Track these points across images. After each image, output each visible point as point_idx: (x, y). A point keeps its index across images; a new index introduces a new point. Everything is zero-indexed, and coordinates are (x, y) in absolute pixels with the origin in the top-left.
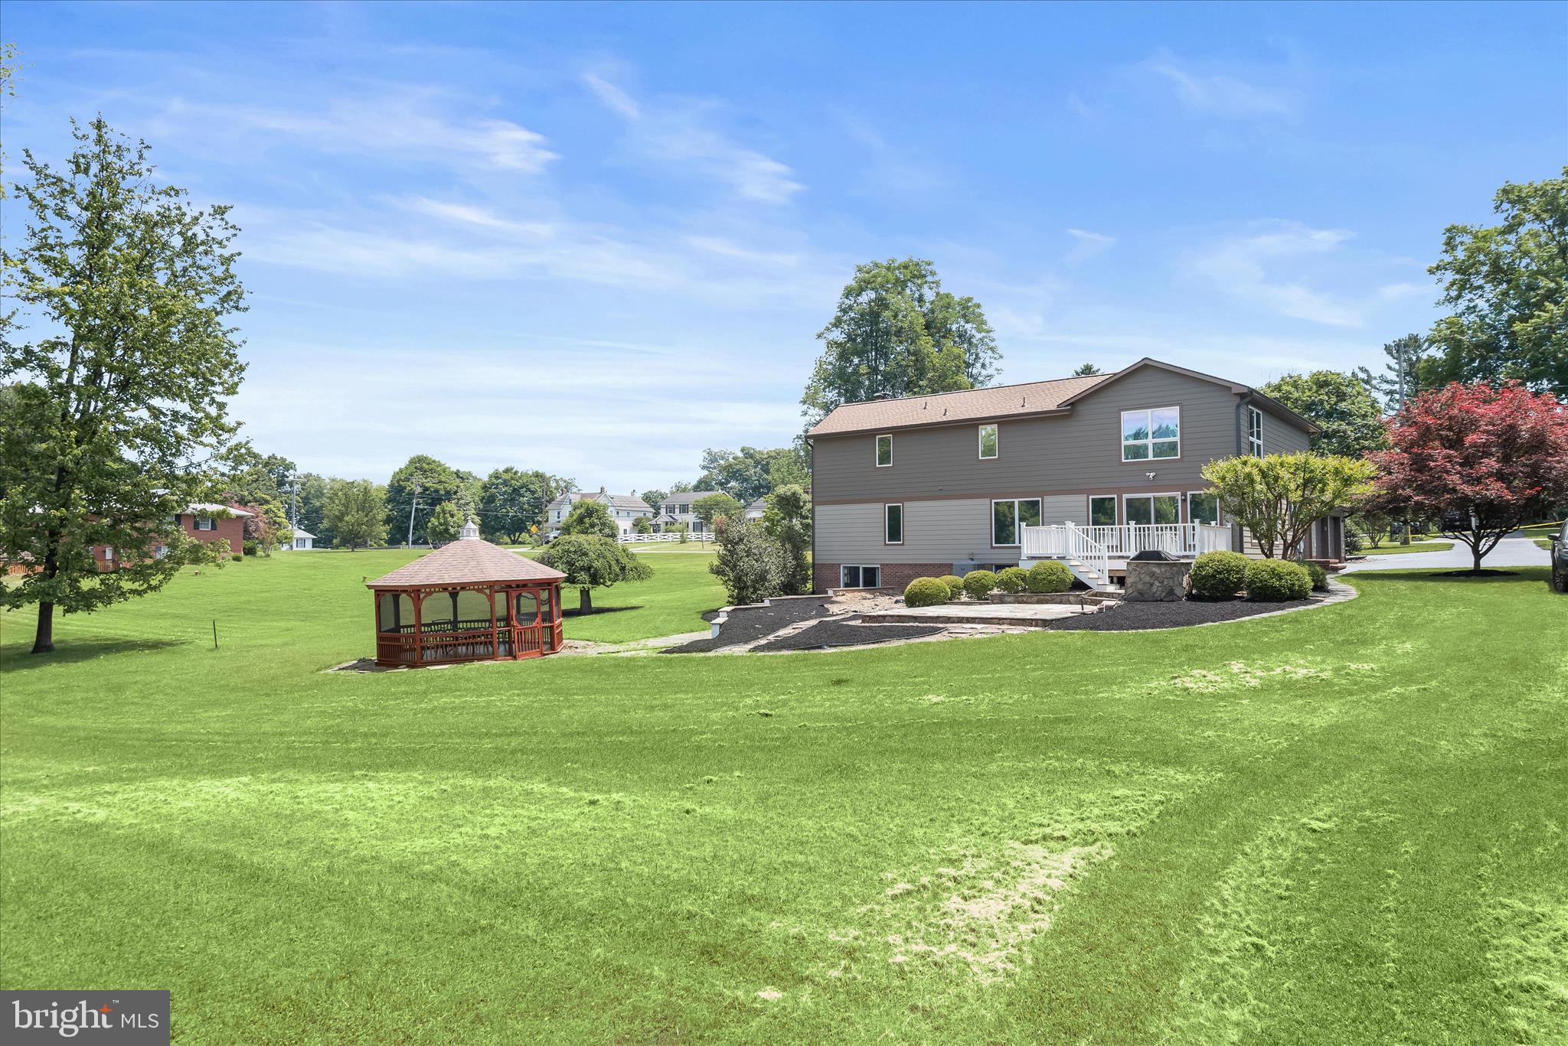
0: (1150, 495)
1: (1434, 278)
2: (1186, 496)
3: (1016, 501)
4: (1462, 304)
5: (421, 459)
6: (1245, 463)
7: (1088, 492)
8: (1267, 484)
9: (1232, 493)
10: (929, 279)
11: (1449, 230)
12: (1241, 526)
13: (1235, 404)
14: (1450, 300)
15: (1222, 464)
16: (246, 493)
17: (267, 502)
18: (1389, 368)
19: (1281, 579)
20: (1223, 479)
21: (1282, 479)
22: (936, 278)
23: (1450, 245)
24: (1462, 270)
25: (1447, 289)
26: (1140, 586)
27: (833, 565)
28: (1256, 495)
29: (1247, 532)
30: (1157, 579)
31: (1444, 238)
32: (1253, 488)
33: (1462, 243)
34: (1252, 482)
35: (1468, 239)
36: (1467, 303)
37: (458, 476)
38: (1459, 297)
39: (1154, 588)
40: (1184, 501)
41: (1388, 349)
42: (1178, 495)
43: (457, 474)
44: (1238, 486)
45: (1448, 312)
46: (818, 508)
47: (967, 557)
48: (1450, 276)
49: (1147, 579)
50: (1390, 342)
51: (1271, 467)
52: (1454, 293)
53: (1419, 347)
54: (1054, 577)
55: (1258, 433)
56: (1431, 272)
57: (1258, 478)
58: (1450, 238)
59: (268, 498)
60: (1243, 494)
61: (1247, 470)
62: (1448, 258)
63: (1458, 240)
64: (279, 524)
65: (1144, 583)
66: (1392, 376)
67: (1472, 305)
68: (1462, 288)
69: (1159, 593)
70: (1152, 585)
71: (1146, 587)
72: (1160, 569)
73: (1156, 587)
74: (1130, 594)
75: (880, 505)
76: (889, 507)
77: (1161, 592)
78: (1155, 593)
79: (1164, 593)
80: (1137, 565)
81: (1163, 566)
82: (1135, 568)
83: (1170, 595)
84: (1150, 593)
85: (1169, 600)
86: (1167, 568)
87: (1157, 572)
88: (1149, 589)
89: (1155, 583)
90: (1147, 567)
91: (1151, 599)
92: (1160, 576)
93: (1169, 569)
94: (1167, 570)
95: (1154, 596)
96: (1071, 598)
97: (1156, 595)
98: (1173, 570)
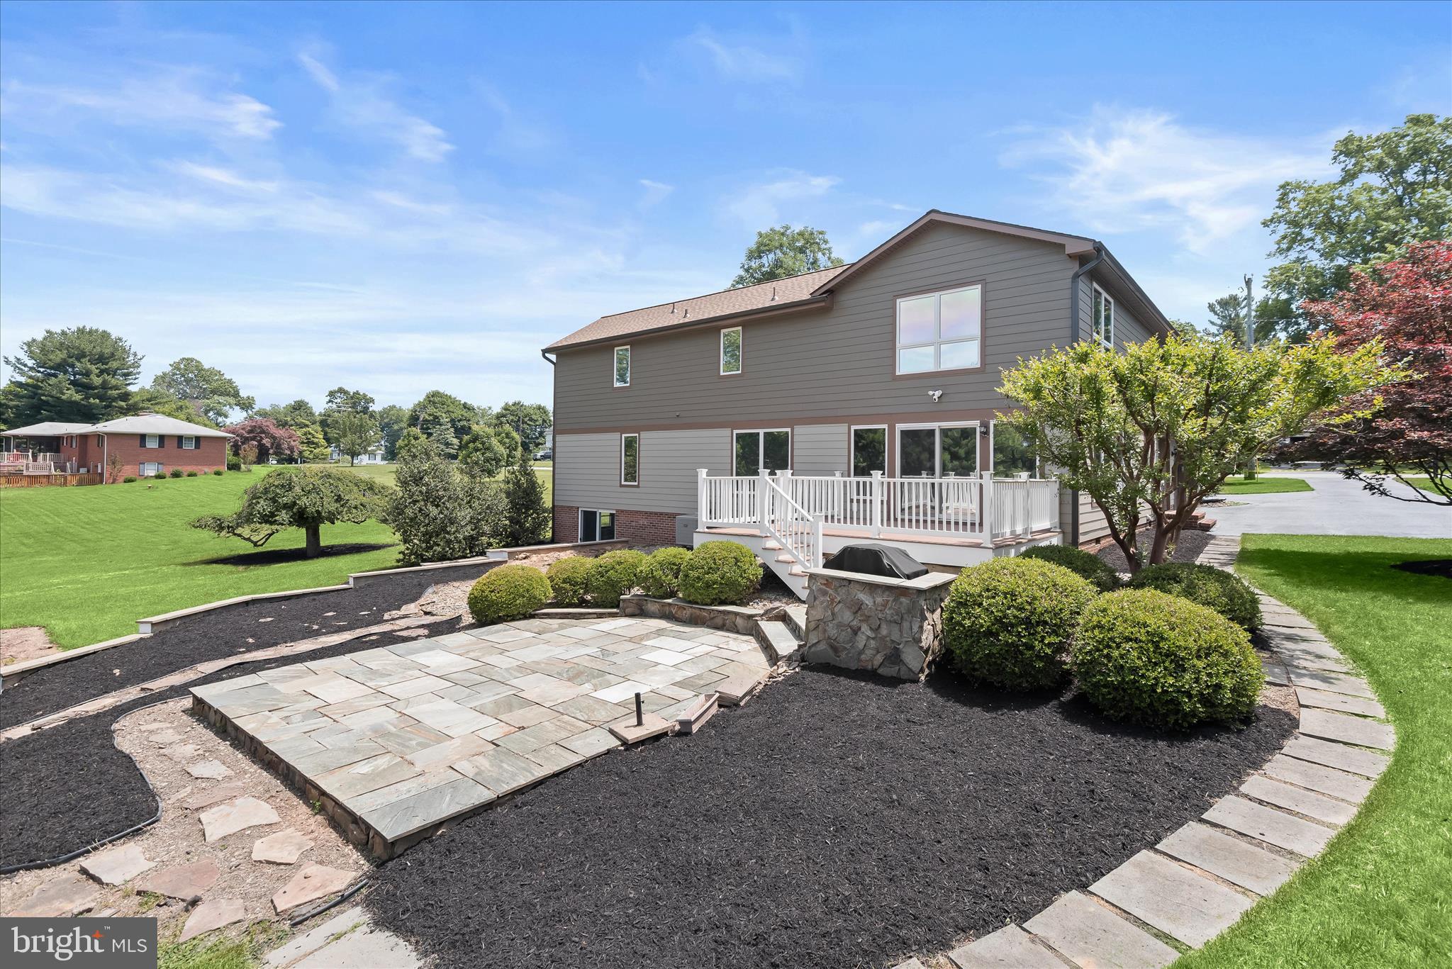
0: (934, 425)
1: (1268, 230)
2: (987, 427)
3: (761, 432)
4: (1293, 255)
5: (435, 394)
6: (1083, 358)
7: (850, 420)
8: (1128, 403)
9: (1053, 419)
10: (823, 246)
11: (1282, 187)
12: (1075, 490)
13: (1071, 273)
14: (1280, 251)
15: (1036, 366)
16: (289, 419)
17: (307, 426)
18: (1212, 323)
19: (1180, 668)
20: (1037, 392)
21: (1166, 391)
22: (828, 246)
23: (1283, 200)
24: (1295, 223)
25: (1278, 243)
26: (832, 632)
27: (570, 508)
28: (1105, 424)
29: (1085, 498)
30: (867, 619)
31: (1278, 195)
32: (1099, 409)
33: (1294, 199)
34: (1097, 396)
35: (1300, 195)
36: (1296, 255)
37: (465, 407)
38: (1289, 249)
39: (861, 641)
40: (985, 434)
41: (1211, 307)
42: (975, 424)
43: (465, 406)
44: (1068, 407)
45: (1280, 261)
46: (558, 438)
48: (1282, 229)
49: (847, 616)
50: (1213, 301)
51: (1141, 366)
52: (1284, 246)
53: (1239, 304)
54: (716, 576)
55: (1107, 331)
56: (1265, 224)
57: (1111, 389)
58: (1285, 194)
59: (307, 423)
60: (1079, 422)
61: (1087, 370)
62: (1280, 212)
63: (1291, 196)
64: (316, 444)
65: (840, 625)
66: (1214, 329)
67: (1301, 256)
68: (1293, 241)
69: (869, 653)
70: (856, 631)
71: (844, 636)
72: (874, 598)
73: (864, 637)
74: (814, 645)
75: (617, 435)
76: (626, 438)
77: (874, 652)
78: (862, 652)
79: (879, 659)
80: (827, 580)
81: (879, 591)
82: (824, 587)
83: (893, 664)
84: (853, 651)
85: (890, 675)
86: (888, 596)
87: (867, 602)
88: (850, 641)
89: (863, 629)
90: (846, 588)
91: (853, 666)
92: (873, 614)
93: (891, 599)
94: (888, 601)
95: (859, 660)
96: (739, 621)
97: (863, 657)
98: (901, 603)
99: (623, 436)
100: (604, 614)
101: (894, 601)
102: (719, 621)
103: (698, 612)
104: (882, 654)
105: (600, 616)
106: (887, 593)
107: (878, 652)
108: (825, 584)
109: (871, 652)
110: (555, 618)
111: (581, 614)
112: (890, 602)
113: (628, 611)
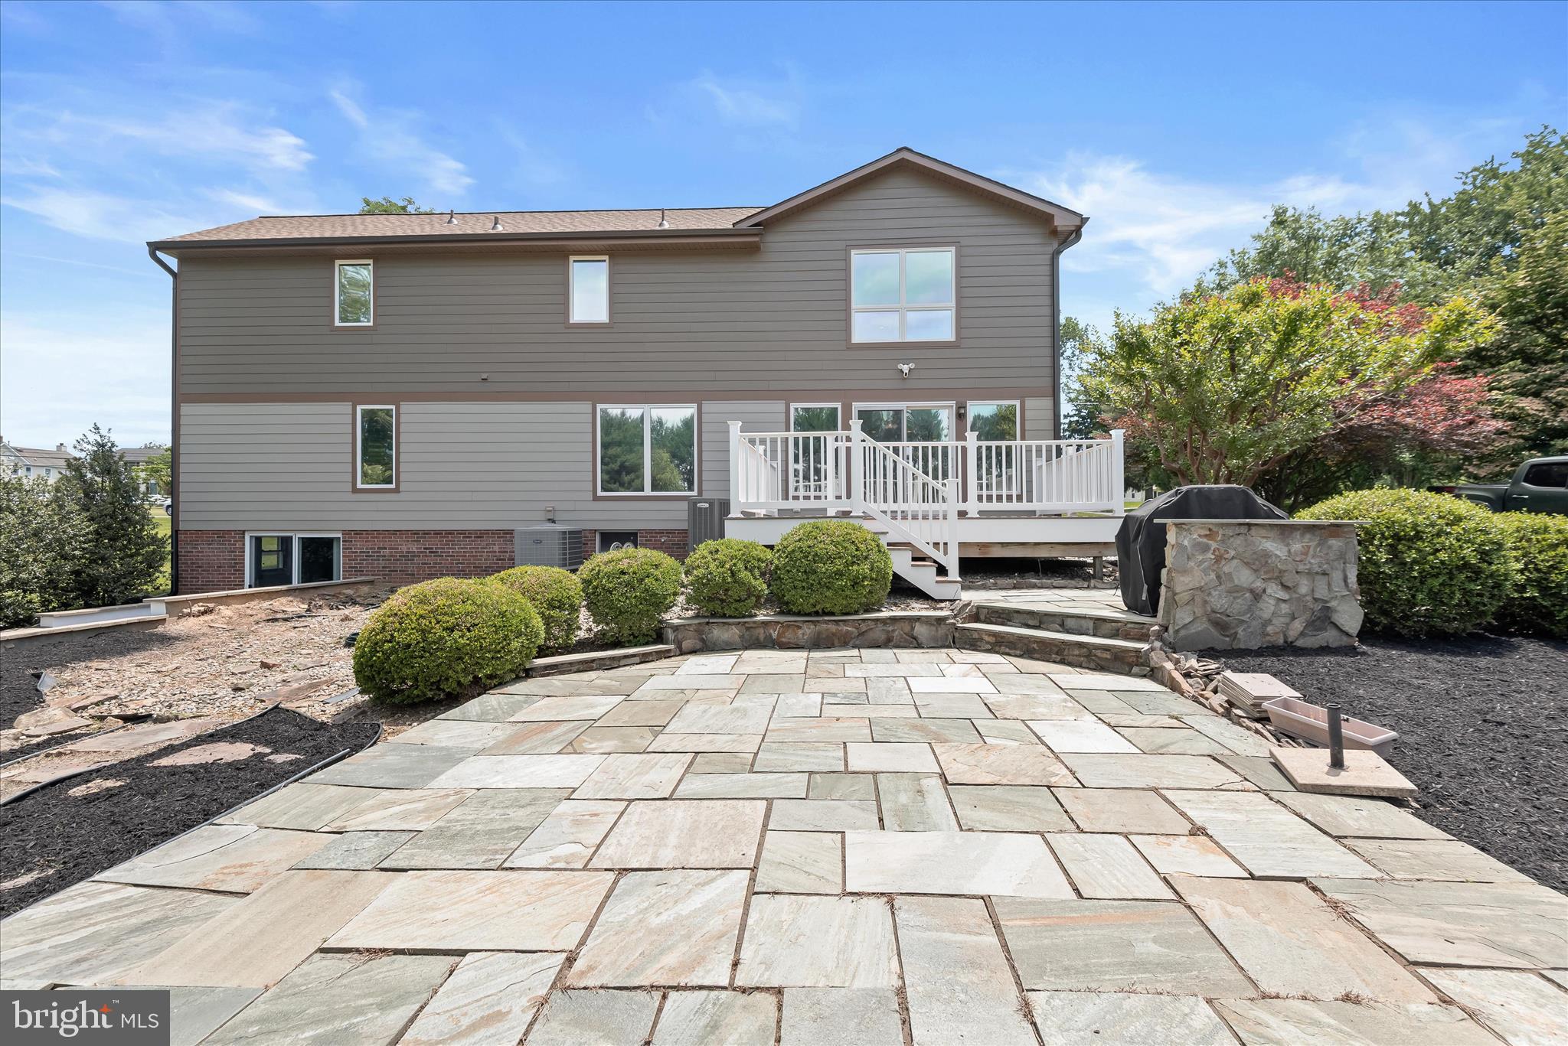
0: (902, 405)
2: (965, 408)
13: (1051, 250)
26: (1219, 601)
27: (222, 534)
30: (1277, 575)
39: (1267, 607)
40: (962, 416)
42: (950, 405)
47: (541, 516)
49: (1245, 577)
65: (1231, 591)
69: (1278, 622)
70: (1257, 596)
71: (1240, 604)
72: (1288, 545)
73: (1272, 602)
74: (1185, 626)
75: (345, 408)
76: (365, 413)
77: (1287, 620)
78: (1269, 622)
79: (1298, 626)
80: (1210, 530)
81: (1297, 535)
82: (1205, 540)
83: (1316, 630)
84: (1254, 623)
85: (1317, 646)
86: (1311, 540)
87: (1278, 553)
88: (1250, 610)
89: (1269, 591)
90: (1241, 538)
91: (1254, 644)
92: (1290, 567)
93: (1313, 544)
94: (1309, 547)
95: (1265, 634)
96: (920, 630)
97: (1270, 629)
98: (1330, 547)
99: (359, 408)
100: (650, 654)
101: (1319, 545)
102: (879, 634)
103: (833, 628)
104: (1303, 619)
105: (645, 659)
106: (1308, 536)
107: (1293, 618)
108: (1206, 536)
109: (1282, 620)
110: (569, 672)
111: (613, 659)
112: (1312, 549)
113: (687, 645)
